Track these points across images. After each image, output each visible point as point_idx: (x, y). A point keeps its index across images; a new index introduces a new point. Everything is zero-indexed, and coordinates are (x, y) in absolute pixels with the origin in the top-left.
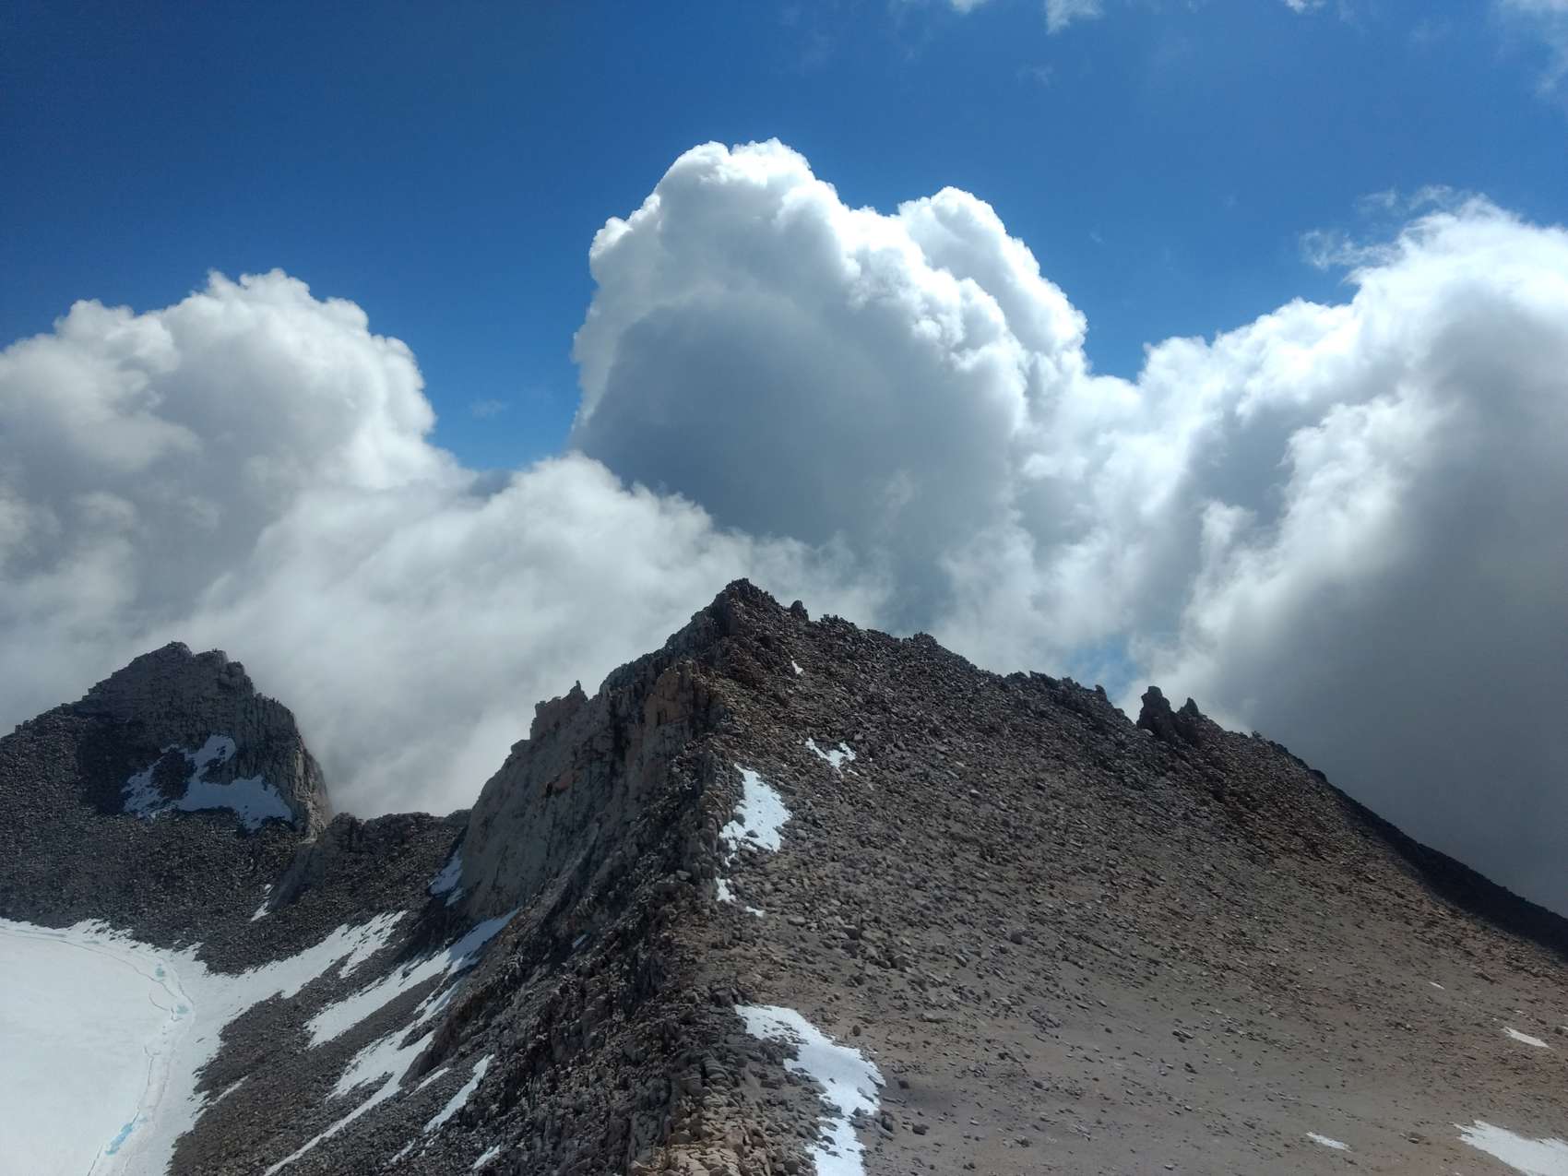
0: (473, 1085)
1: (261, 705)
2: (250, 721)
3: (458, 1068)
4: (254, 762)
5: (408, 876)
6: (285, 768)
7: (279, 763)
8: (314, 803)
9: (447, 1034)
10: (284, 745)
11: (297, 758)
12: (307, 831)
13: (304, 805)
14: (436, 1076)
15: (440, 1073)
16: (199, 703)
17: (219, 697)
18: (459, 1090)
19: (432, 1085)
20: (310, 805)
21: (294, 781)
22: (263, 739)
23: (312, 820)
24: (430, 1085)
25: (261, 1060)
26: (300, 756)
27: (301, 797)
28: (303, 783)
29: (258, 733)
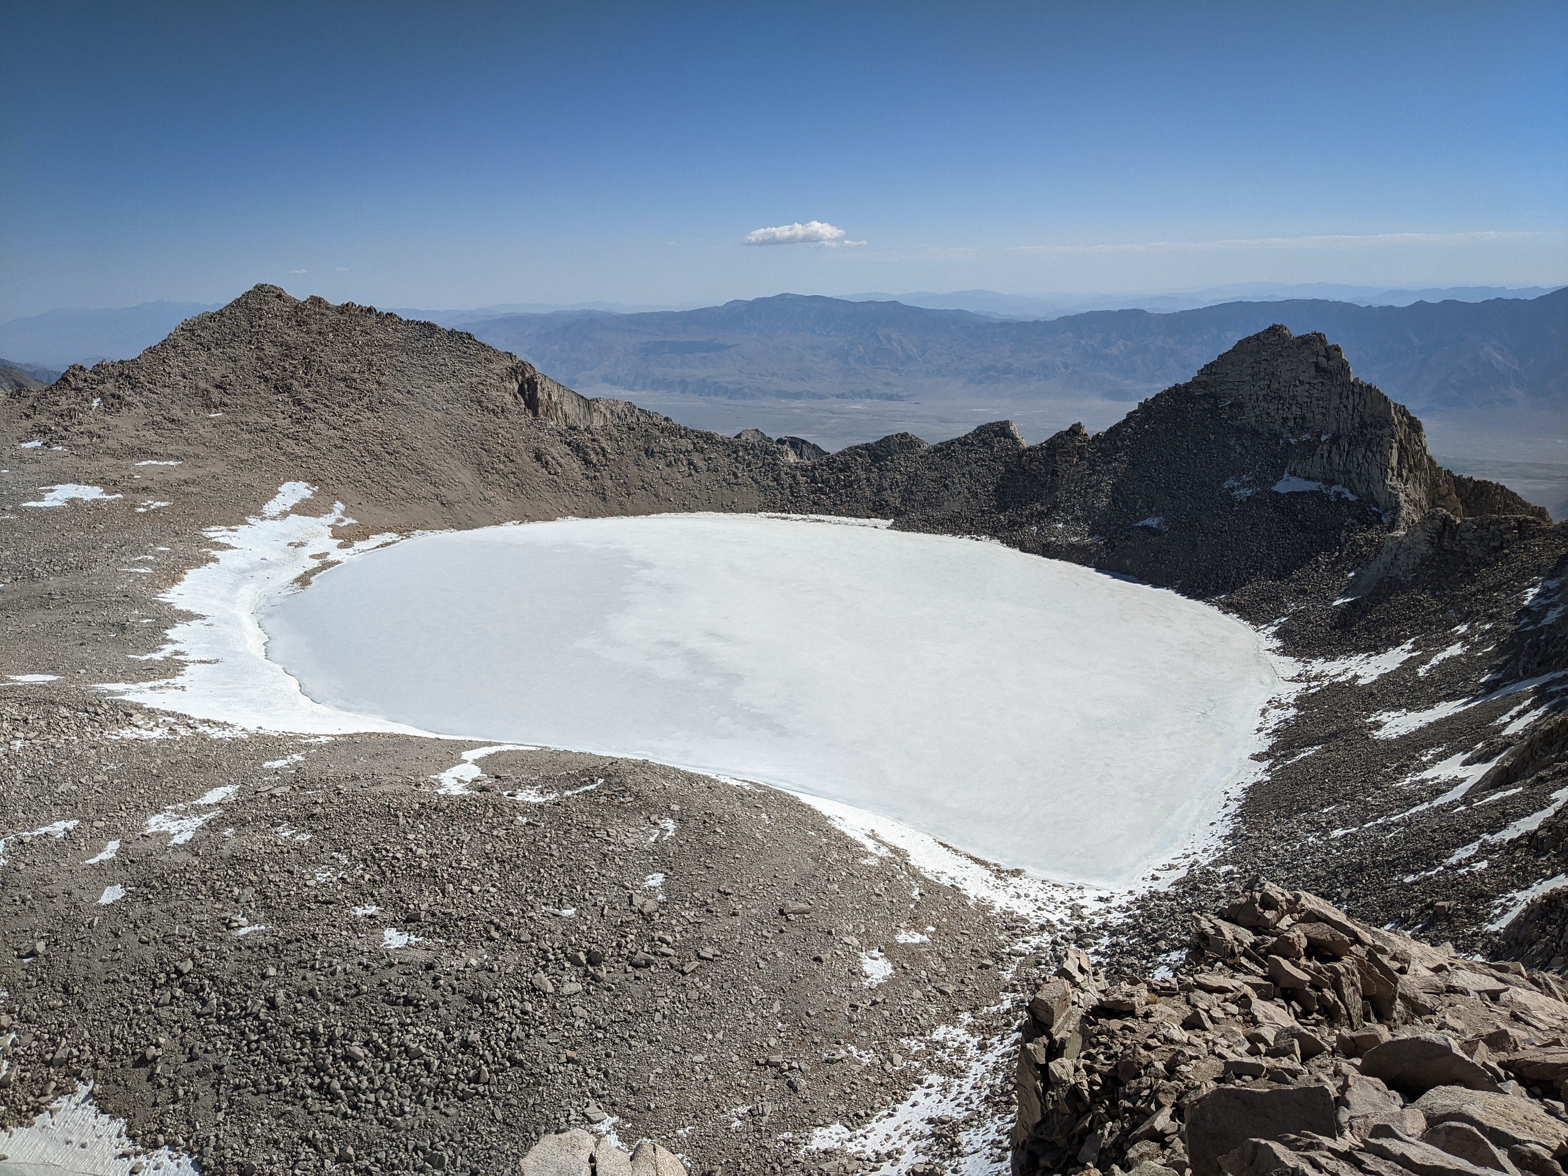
0: (1550, 812)
1: (1357, 390)
2: (1345, 406)
3: (1535, 791)
4: (1346, 449)
5: (1505, 583)
6: (1378, 457)
7: (1372, 451)
8: (1407, 496)
9: (1527, 754)
10: (1379, 432)
11: (1391, 448)
12: (1396, 524)
13: (1396, 496)
14: (1509, 793)
15: (1514, 791)
16: (1295, 386)
17: (1315, 381)
18: (1532, 813)
19: (1503, 801)
20: (1402, 497)
21: (1387, 472)
22: (1357, 425)
23: (1403, 513)
24: (1501, 799)
25: (1334, 735)
26: (1395, 445)
27: (1394, 488)
28: (1395, 473)
29: (1353, 419)
